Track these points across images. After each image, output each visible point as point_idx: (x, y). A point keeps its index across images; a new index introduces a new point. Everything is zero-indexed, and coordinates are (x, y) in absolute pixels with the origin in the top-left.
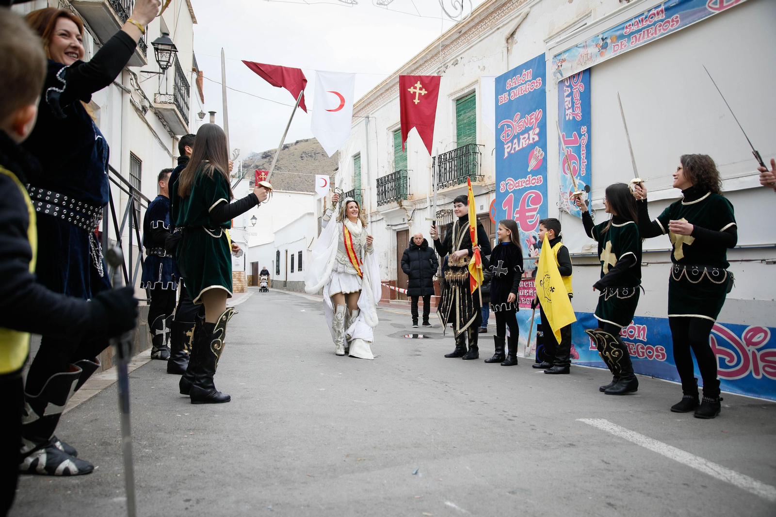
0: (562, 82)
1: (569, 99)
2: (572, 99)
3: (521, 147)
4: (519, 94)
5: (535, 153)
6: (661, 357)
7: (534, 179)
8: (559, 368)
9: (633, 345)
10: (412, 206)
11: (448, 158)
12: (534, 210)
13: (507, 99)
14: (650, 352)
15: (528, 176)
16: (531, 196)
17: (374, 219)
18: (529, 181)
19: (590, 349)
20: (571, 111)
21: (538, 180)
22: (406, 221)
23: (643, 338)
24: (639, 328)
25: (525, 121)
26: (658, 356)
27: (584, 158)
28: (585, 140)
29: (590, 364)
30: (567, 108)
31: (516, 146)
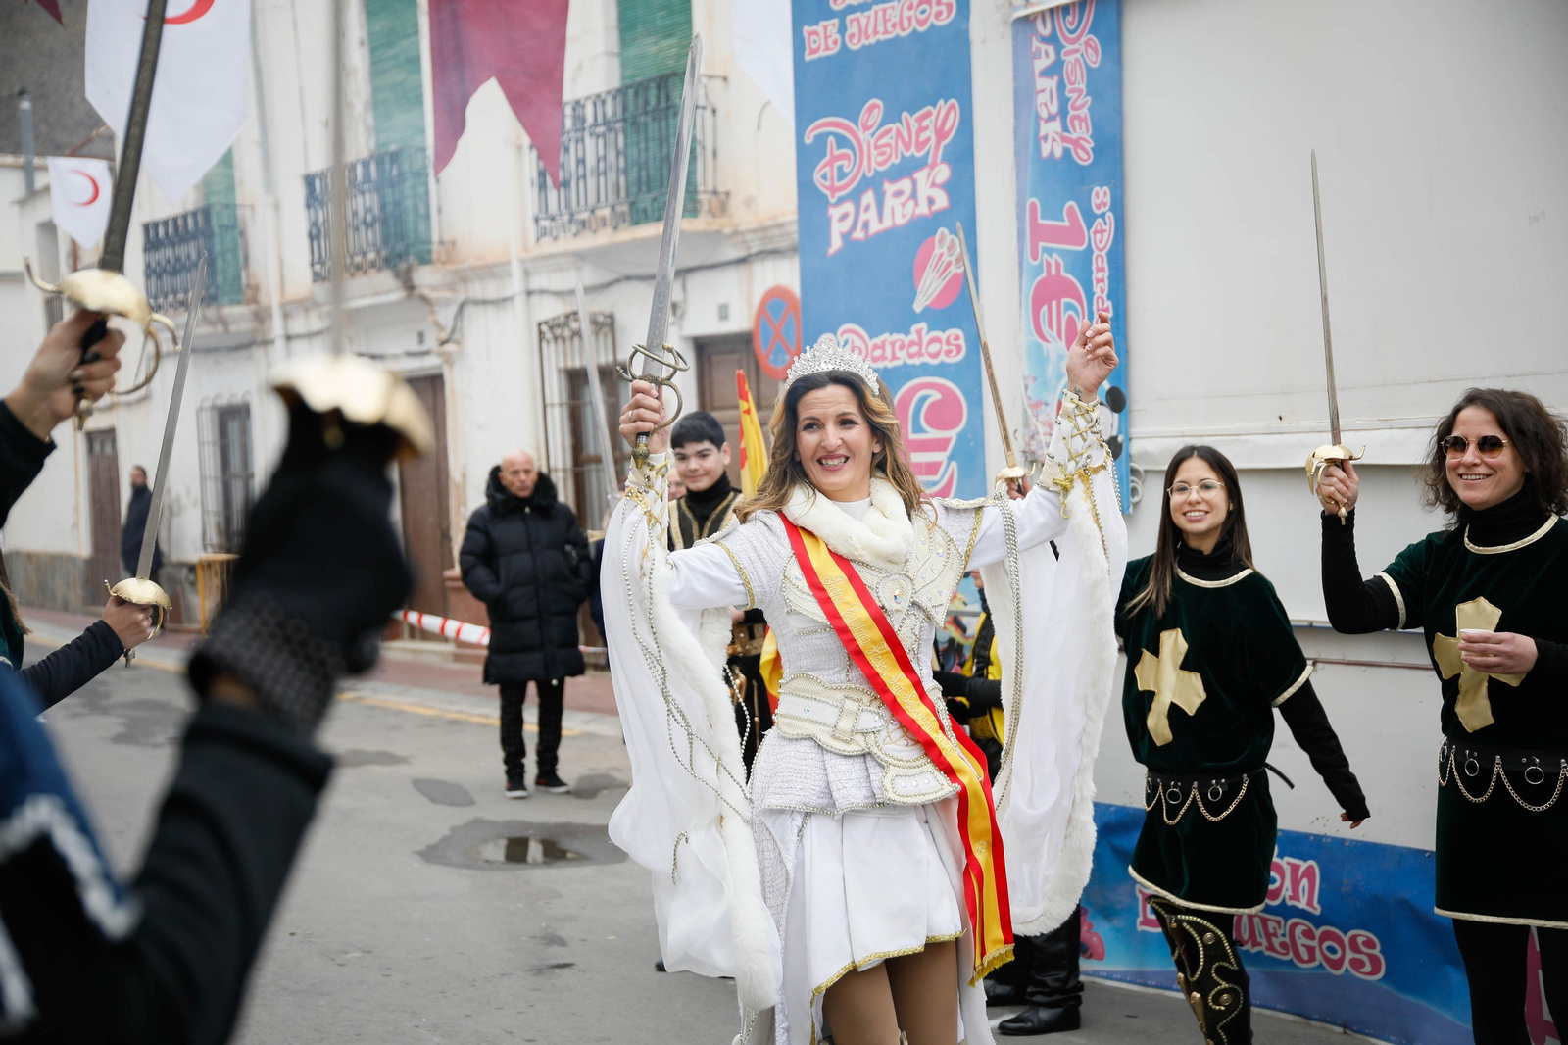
0: (1027, 21)
1: (1050, 84)
2: (1061, 86)
3: (887, 223)
4: (876, 32)
5: (937, 251)
6: (1368, 968)
7: (937, 340)
8: (1045, 1014)
9: (1278, 923)
10: (451, 287)
11: (590, 120)
12: (939, 445)
13: (835, 42)
14: (1332, 950)
15: (914, 328)
16: (924, 399)
17: (298, 326)
18: (920, 344)
19: (1140, 928)
20: (1055, 126)
21: (948, 343)
22: (431, 343)
23: (1310, 903)
24: (1295, 868)
25: (899, 134)
26: (1357, 964)
27: (1105, 296)
28: (1106, 235)
29: (1141, 978)
30: (1044, 114)
31: (872, 215)
